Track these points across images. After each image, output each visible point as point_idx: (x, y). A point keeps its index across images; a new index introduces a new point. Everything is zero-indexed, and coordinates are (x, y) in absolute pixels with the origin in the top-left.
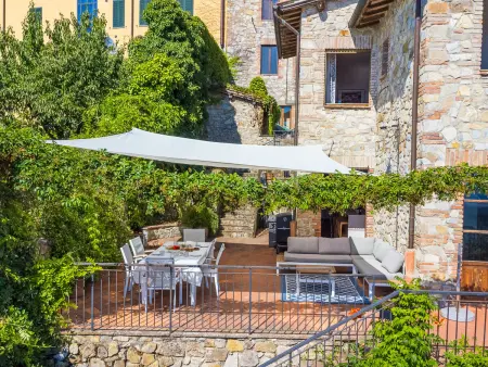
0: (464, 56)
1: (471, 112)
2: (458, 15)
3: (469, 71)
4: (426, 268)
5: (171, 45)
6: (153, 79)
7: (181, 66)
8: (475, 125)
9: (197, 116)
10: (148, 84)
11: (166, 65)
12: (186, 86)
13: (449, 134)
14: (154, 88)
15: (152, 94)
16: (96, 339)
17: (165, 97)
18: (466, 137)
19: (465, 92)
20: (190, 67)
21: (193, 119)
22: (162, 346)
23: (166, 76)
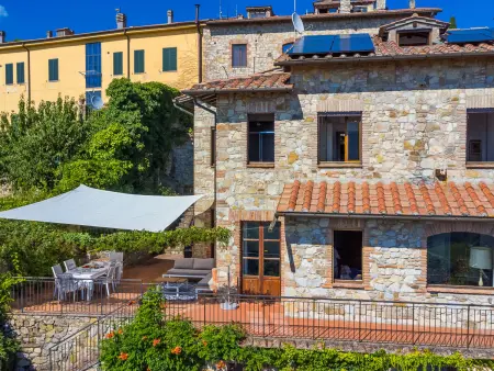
0: (237, 156)
1: (242, 188)
2: (233, 132)
3: (240, 165)
4: (220, 279)
5: (124, 115)
6: (105, 144)
7: (130, 131)
8: (245, 196)
9: (145, 165)
10: (102, 148)
11: (116, 132)
12: (134, 145)
13: (230, 201)
14: (107, 150)
15: (105, 155)
16: (24, 317)
17: (115, 156)
18: (240, 203)
19: (239, 176)
20: (138, 131)
21: (140, 168)
22: (58, 321)
23: (116, 141)
